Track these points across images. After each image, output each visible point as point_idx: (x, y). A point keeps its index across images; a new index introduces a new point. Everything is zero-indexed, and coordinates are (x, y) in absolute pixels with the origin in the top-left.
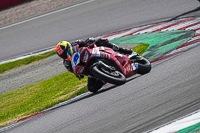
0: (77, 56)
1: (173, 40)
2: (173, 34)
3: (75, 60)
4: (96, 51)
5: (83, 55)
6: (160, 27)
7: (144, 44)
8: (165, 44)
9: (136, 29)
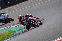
0: (25, 19)
1: (21, 29)
2: (21, 27)
3: (25, 20)
4: (30, 18)
5: (27, 19)
6: (17, 25)
7: (12, 31)
8: (18, 30)
9: (9, 26)
